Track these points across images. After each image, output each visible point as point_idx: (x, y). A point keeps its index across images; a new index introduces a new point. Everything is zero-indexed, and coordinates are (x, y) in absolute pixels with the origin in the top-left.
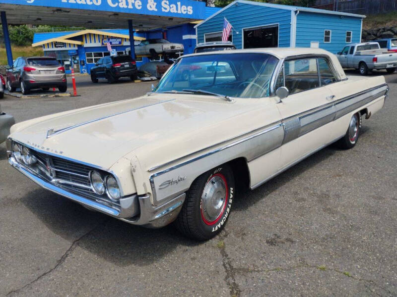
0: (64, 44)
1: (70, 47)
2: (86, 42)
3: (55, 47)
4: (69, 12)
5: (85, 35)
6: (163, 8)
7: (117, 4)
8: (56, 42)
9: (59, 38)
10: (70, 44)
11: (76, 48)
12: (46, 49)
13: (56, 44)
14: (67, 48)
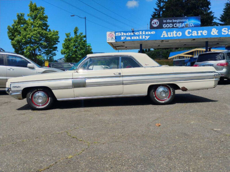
0: (183, 57)
1: (186, 58)
2: (195, 55)
3: (179, 58)
4: (168, 41)
5: (195, 51)
6: (222, 33)
7: (191, 34)
8: (180, 56)
9: (181, 54)
10: (186, 57)
11: (189, 59)
12: (175, 60)
13: (180, 57)
14: (185, 59)
